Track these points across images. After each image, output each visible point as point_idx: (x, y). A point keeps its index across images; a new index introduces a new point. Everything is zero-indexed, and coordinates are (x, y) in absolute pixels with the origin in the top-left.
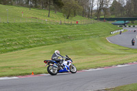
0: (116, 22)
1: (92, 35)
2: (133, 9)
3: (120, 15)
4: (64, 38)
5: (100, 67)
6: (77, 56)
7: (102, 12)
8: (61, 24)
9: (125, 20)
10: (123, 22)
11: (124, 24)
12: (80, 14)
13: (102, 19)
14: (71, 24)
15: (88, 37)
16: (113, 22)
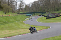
0: (27, 14)
1: (17, 21)
2: (34, 9)
3: (29, 11)
4: (4, 22)
5: (21, 35)
6: (11, 30)
7: (21, 10)
8: (3, 16)
9: (31, 13)
10: (30, 14)
11: (31, 15)
12: (11, 12)
13: (21, 13)
14: (7, 16)
15: (15, 21)
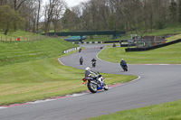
0: (70, 37)
1: (38, 56)
2: (91, 21)
3: (75, 28)
4: (1, 60)
5: (50, 98)
7: (51, 25)
9: (81, 34)
10: (79, 37)
11: (81, 41)
12: (22, 28)
13: (51, 34)
14: (11, 41)
16: (66, 38)
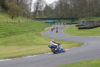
0: (48, 21)
1: (30, 31)
2: (60, 12)
3: (51, 16)
4: (9, 33)
6: (19, 47)
7: (37, 14)
8: (7, 22)
9: (54, 19)
10: (52, 21)
11: (53, 23)
13: (37, 19)
14: (15, 23)
15: (27, 32)
16: (45, 21)
